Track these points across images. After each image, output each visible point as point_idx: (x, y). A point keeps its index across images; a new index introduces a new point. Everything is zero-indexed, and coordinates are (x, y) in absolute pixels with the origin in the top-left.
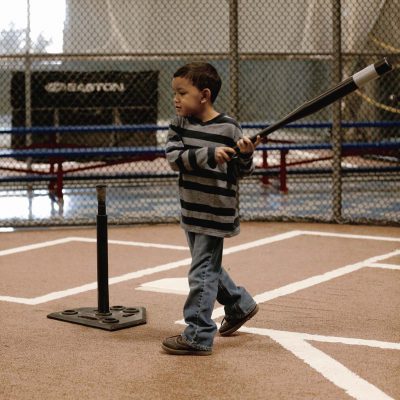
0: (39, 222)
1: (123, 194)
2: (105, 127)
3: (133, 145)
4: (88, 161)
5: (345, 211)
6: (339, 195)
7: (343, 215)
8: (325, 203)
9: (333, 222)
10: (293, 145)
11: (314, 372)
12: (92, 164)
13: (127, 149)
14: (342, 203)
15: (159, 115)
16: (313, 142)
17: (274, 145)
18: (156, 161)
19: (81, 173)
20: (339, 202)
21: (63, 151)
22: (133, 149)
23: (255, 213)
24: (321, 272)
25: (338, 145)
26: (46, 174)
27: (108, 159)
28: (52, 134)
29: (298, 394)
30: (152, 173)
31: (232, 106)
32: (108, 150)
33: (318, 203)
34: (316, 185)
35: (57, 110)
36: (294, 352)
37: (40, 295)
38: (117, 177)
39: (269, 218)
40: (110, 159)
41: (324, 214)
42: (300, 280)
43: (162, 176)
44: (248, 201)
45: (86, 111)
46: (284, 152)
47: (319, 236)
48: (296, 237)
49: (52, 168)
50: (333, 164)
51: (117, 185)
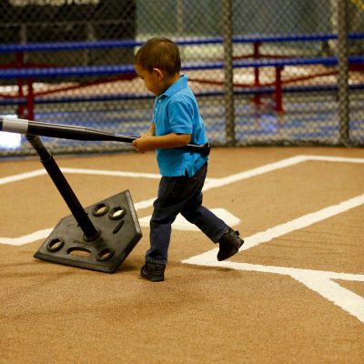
0: (12, 152)
1: (98, 119)
2: (76, 44)
3: (109, 64)
4: (59, 82)
5: (354, 133)
6: (347, 115)
7: (351, 137)
8: (330, 124)
9: (340, 145)
10: (287, 61)
11: (347, 315)
12: (63, 85)
13: (102, 69)
14: (350, 123)
15: (138, 30)
16: (302, 57)
17: (265, 61)
18: (134, 81)
19: (52, 96)
20: (347, 123)
21: (30, 71)
22: (109, 69)
23: (253, 137)
24: (337, 202)
25: (345, 59)
26: (12, 97)
27: (82, 80)
28: (20, 53)
29: (333, 341)
30: (130, 94)
31: (225, 18)
32: (81, 70)
33: (323, 124)
34: (312, 104)
35: (24, 26)
36: (321, 293)
37: (25, 234)
38: (92, 99)
39: (269, 142)
40: (84, 80)
41: (330, 136)
42: (315, 211)
43: (141, 98)
44: (245, 123)
45: (56, 27)
46: (279, 68)
47: (327, 162)
48: (301, 163)
49: (20, 90)
50: (339, 81)
51: (91, 109)
